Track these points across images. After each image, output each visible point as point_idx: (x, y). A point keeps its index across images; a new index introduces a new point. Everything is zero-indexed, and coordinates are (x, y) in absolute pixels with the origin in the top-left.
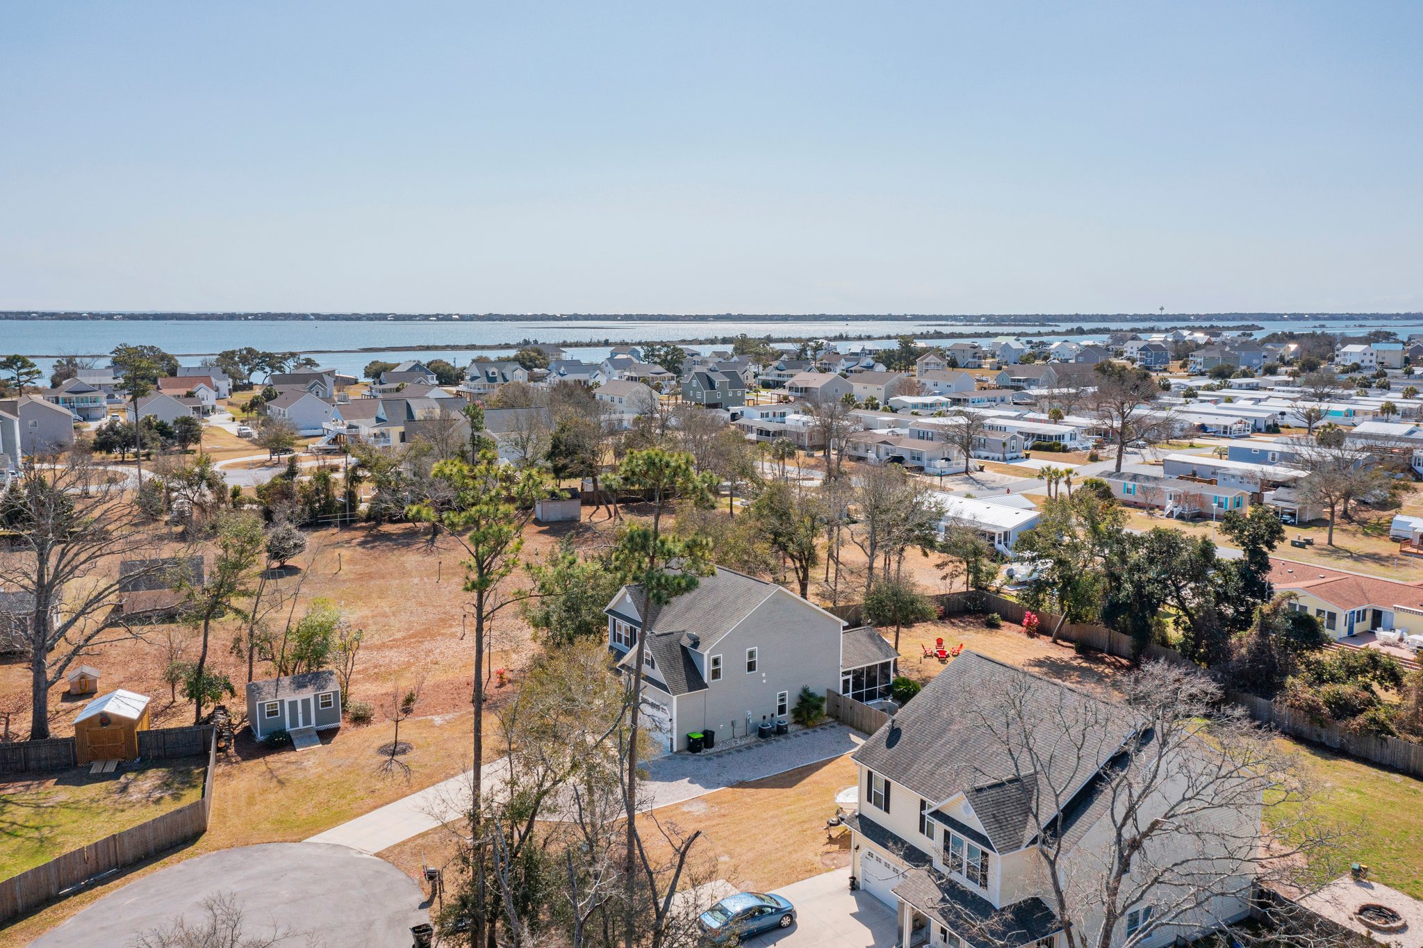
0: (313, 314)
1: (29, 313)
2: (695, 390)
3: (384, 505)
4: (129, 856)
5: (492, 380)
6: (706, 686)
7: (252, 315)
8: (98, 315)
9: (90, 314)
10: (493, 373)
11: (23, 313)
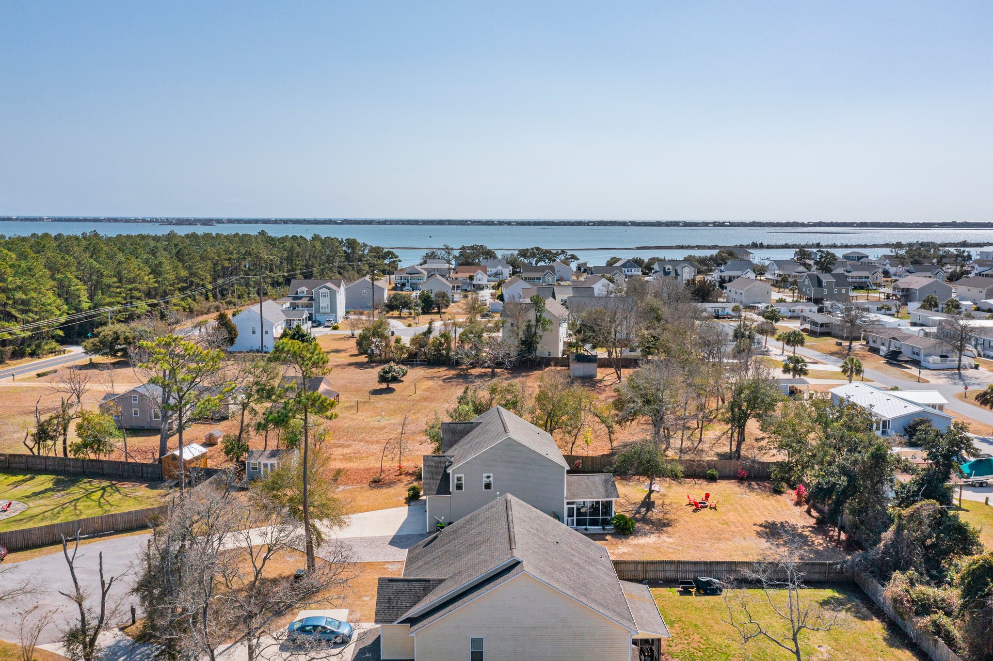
0: (630, 222)
1: (466, 221)
2: (807, 287)
3: (460, 356)
4: (121, 527)
5: (667, 273)
6: (450, 493)
7: (592, 222)
8: (503, 222)
9: (499, 222)
10: (669, 269)
11: (463, 221)
